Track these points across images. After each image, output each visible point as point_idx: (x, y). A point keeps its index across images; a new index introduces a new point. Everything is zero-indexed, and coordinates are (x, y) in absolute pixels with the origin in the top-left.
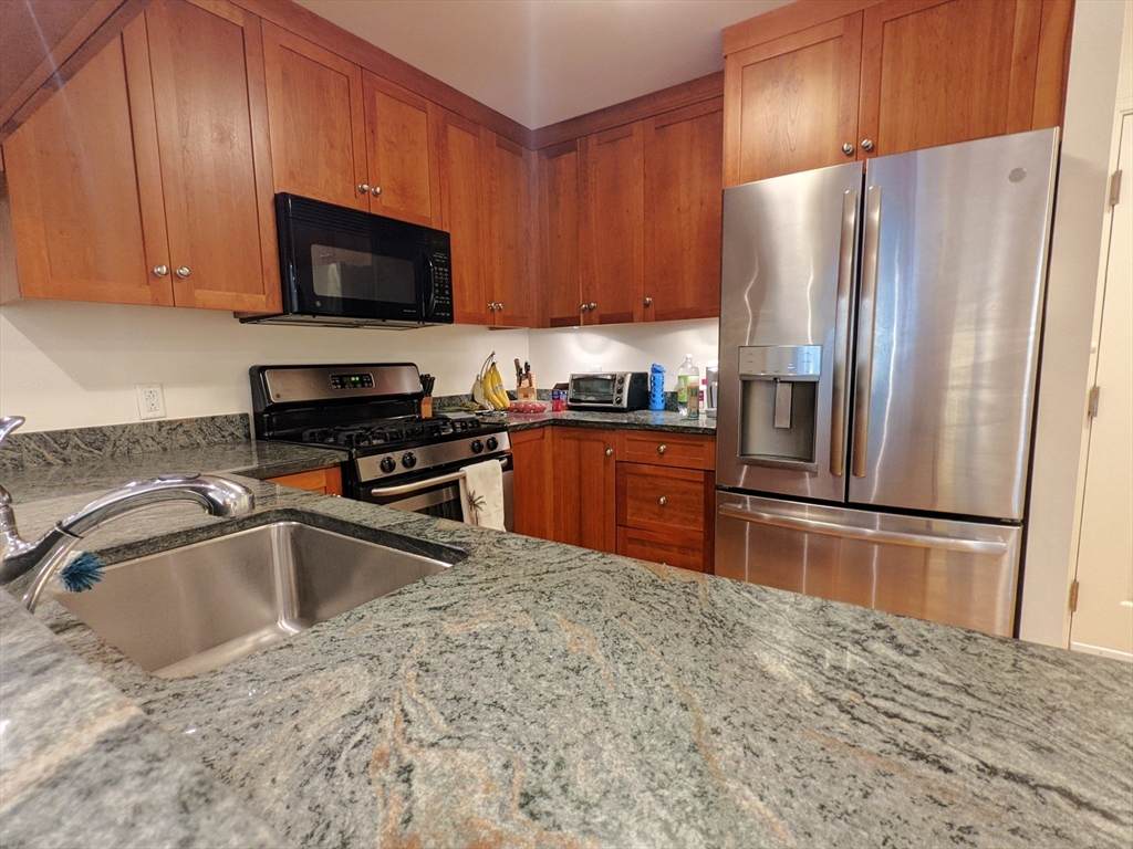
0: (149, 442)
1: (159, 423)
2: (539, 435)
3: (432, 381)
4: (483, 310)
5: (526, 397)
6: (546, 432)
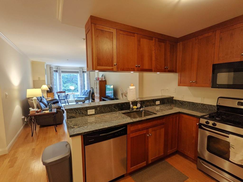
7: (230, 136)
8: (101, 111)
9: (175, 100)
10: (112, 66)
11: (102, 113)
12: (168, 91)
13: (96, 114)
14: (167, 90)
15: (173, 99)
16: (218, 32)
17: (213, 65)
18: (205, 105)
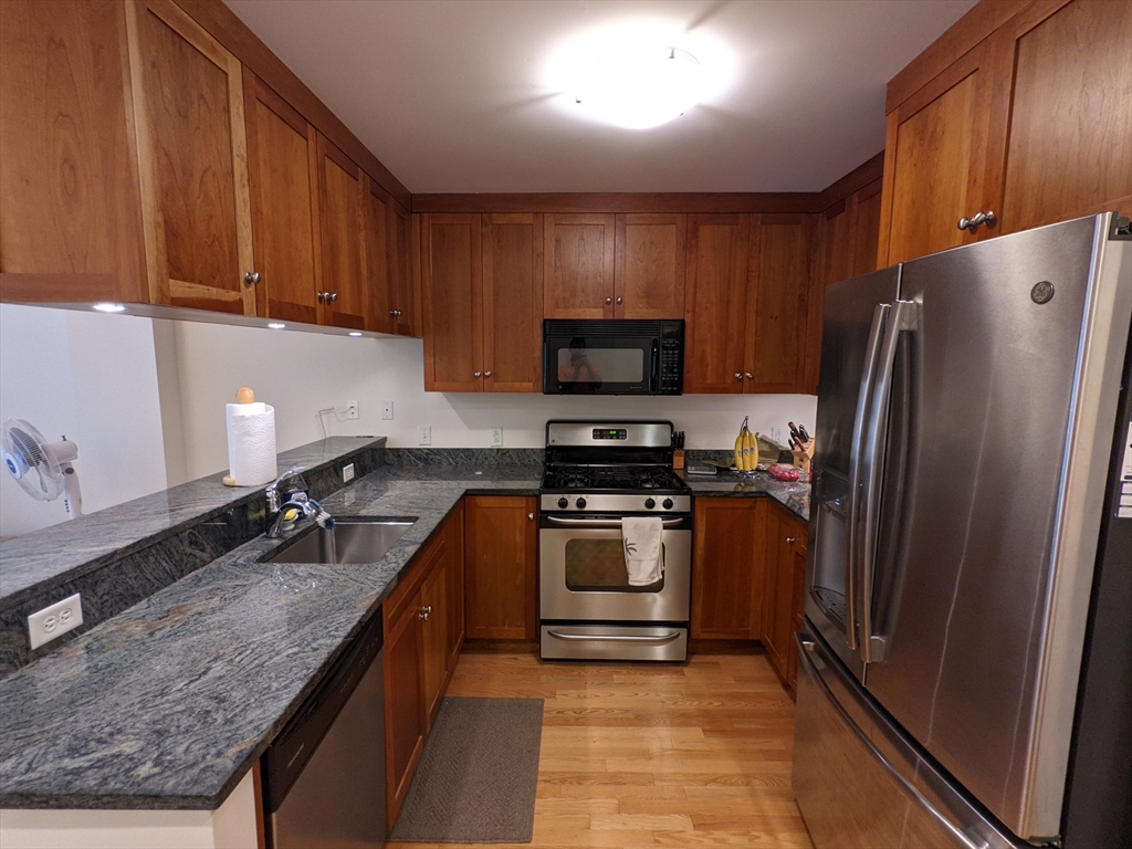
0: (492, 459)
1: (497, 449)
2: (747, 504)
3: (683, 438)
4: (729, 381)
5: (802, 460)
6: (758, 504)
7: (624, 521)
8: (120, 590)
9: (397, 451)
10: (236, 288)
11: (128, 605)
12: (356, 416)
13: (90, 621)
14: (352, 410)
15: (384, 449)
16: (549, 220)
17: (545, 320)
18: (508, 450)
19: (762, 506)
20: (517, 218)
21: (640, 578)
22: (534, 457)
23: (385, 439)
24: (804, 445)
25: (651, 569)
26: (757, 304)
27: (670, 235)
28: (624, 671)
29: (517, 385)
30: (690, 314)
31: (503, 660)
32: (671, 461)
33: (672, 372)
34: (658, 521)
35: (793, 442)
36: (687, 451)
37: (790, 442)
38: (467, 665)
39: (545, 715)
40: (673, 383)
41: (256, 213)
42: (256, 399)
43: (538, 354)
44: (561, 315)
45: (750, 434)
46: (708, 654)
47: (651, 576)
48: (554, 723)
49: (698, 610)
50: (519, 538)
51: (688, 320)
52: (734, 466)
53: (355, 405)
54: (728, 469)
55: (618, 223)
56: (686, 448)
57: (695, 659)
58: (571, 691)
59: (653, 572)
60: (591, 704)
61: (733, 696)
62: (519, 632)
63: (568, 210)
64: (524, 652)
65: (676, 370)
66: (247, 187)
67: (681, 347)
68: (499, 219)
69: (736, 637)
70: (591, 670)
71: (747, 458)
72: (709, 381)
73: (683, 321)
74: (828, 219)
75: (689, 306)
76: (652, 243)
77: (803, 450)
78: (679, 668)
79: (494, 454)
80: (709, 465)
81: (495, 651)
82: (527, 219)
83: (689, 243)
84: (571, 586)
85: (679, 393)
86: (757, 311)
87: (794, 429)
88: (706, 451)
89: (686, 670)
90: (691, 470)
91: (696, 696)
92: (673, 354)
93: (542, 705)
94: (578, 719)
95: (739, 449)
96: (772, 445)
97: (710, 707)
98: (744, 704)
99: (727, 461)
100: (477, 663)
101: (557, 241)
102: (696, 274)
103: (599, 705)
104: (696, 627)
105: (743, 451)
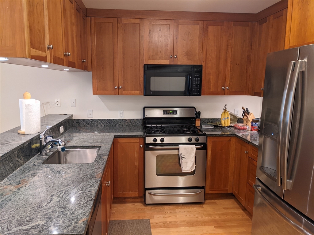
0: (120, 123)
1: (122, 119)
2: (228, 139)
3: (200, 114)
4: (219, 90)
5: (247, 122)
6: (232, 139)
7: (180, 147)
9: (78, 120)
11: (1, 180)
12: (59, 105)
14: (57, 103)
15: (72, 120)
16: (147, 22)
17: (145, 65)
18: (126, 120)
19: (233, 140)
20: (133, 21)
21: (187, 169)
22: (138, 122)
23: (72, 115)
24: (248, 116)
25: (191, 166)
26: (231, 59)
27: (196, 30)
28: (180, 207)
29: (133, 92)
30: (204, 63)
31: (129, 206)
32: (195, 123)
33: (197, 87)
34: (194, 147)
35: (244, 115)
36: (201, 119)
37: (242, 114)
38: (115, 208)
39: (151, 225)
40: (197, 91)
41: (49, 20)
42: (32, 98)
43: (142, 79)
44: (151, 62)
45: (227, 112)
46: (212, 200)
47: (191, 169)
48: (155, 227)
49: (208, 182)
50: (136, 155)
51: (203, 65)
52: (220, 125)
53: (59, 100)
54: (217, 126)
55: (175, 24)
56: (201, 118)
57: (207, 202)
58: (160, 216)
59: (192, 167)
60: (169, 220)
61: (223, 214)
62: (136, 194)
63: (155, 18)
64: (138, 202)
65: (199, 86)
66: (47, 9)
67: (201, 76)
68: (125, 21)
69: (223, 192)
70: (166, 208)
71: (226, 121)
72: (211, 90)
73: (202, 65)
74: (259, 25)
75: (204, 60)
76: (189, 33)
77: (247, 118)
78: (201, 205)
79: (121, 121)
80: (210, 125)
81: (125, 202)
82: (137, 21)
83: (204, 33)
84: (158, 174)
85: (200, 95)
86: (231, 62)
87: (244, 110)
88: (208, 119)
89: (204, 206)
90: (203, 126)
91: (209, 215)
92: (198, 79)
93: (149, 221)
94: (165, 226)
95: (223, 118)
96: (235, 117)
97: (216, 218)
98: (228, 217)
99: (217, 123)
100: (119, 207)
101: (149, 31)
102: (207, 46)
103: (173, 220)
104: (207, 188)
105: (224, 119)
